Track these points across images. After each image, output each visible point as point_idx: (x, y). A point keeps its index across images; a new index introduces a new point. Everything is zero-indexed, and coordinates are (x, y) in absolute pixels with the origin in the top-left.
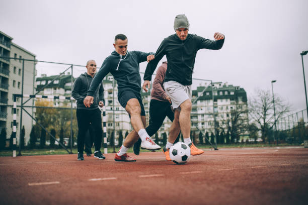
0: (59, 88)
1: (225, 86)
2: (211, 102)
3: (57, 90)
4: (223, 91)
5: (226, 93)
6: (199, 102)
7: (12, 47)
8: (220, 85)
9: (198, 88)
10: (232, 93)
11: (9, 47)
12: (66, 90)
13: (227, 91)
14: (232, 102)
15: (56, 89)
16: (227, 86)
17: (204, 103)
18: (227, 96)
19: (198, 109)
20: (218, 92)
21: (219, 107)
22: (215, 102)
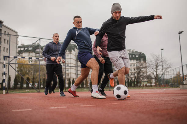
1: (133, 52)
4: (132, 55)
8: (130, 51)
10: (137, 56)
11: (1, 27)
12: (36, 54)
13: (134, 55)
15: (30, 53)
18: (134, 58)
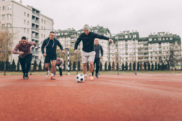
0: (67, 37)
1: (166, 34)
2: (157, 45)
4: (165, 38)
5: (167, 39)
6: (149, 44)
8: (164, 34)
9: (149, 36)
10: (171, 39)
12: (71, 38)
13: (168, 37)
14: (171, 44)
15: (66, 38)
16: (168, 34)
17: (153, 45)
18: (167, 40)
19: (148, 49)
20: (162, 38)
21: (162, 47)
22: (160, 45)
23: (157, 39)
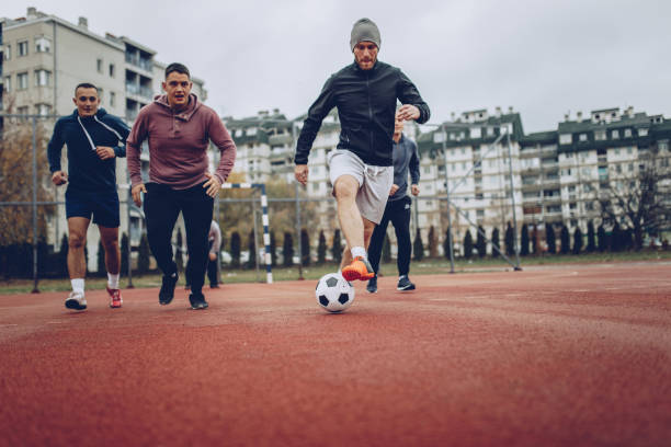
0: (258, 144)
1: (625, 117)
2: (593, 157)
3: (255, 148)
4: (621, 130)
5: (628, 133)
6: (562, 158)
7: (155, 69)
8: (614, 115)
9: (561, 124)
10: (643, 133)
11: (150, 70)
12: (272, 147)
13: (631, 127)
14: (644, 152)
15: (251, 146)
16: (632, 116)
17: (575, 159)
18: (629, 139)
19: (560, 173)
20: (609, 132)
21: (610, 166)
22: (602, 156)
23: (590, 134)
